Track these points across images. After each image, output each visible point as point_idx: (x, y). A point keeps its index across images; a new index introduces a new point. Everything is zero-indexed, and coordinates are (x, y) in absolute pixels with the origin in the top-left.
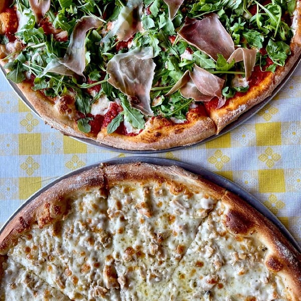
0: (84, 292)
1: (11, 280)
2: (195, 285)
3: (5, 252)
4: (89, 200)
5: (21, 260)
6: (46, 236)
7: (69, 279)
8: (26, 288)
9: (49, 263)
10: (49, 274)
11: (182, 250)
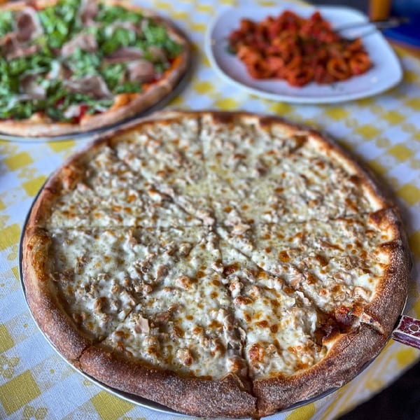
0: (143, 214)
1: (63, 239)
2: (227, 166)
3: (44, 224)
4: (103, 157)
5: (64, 224)
6: (79, 196)
7: (122, 213)
8: (84, 237)
9: (95, 212)
10: (100, 219)
11: (200, 153)
